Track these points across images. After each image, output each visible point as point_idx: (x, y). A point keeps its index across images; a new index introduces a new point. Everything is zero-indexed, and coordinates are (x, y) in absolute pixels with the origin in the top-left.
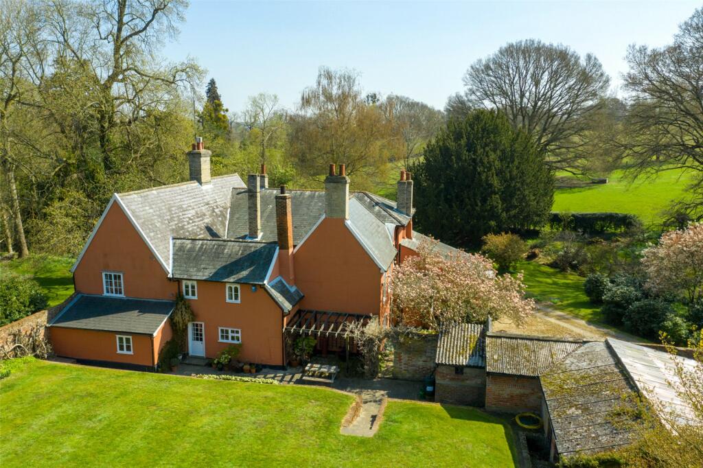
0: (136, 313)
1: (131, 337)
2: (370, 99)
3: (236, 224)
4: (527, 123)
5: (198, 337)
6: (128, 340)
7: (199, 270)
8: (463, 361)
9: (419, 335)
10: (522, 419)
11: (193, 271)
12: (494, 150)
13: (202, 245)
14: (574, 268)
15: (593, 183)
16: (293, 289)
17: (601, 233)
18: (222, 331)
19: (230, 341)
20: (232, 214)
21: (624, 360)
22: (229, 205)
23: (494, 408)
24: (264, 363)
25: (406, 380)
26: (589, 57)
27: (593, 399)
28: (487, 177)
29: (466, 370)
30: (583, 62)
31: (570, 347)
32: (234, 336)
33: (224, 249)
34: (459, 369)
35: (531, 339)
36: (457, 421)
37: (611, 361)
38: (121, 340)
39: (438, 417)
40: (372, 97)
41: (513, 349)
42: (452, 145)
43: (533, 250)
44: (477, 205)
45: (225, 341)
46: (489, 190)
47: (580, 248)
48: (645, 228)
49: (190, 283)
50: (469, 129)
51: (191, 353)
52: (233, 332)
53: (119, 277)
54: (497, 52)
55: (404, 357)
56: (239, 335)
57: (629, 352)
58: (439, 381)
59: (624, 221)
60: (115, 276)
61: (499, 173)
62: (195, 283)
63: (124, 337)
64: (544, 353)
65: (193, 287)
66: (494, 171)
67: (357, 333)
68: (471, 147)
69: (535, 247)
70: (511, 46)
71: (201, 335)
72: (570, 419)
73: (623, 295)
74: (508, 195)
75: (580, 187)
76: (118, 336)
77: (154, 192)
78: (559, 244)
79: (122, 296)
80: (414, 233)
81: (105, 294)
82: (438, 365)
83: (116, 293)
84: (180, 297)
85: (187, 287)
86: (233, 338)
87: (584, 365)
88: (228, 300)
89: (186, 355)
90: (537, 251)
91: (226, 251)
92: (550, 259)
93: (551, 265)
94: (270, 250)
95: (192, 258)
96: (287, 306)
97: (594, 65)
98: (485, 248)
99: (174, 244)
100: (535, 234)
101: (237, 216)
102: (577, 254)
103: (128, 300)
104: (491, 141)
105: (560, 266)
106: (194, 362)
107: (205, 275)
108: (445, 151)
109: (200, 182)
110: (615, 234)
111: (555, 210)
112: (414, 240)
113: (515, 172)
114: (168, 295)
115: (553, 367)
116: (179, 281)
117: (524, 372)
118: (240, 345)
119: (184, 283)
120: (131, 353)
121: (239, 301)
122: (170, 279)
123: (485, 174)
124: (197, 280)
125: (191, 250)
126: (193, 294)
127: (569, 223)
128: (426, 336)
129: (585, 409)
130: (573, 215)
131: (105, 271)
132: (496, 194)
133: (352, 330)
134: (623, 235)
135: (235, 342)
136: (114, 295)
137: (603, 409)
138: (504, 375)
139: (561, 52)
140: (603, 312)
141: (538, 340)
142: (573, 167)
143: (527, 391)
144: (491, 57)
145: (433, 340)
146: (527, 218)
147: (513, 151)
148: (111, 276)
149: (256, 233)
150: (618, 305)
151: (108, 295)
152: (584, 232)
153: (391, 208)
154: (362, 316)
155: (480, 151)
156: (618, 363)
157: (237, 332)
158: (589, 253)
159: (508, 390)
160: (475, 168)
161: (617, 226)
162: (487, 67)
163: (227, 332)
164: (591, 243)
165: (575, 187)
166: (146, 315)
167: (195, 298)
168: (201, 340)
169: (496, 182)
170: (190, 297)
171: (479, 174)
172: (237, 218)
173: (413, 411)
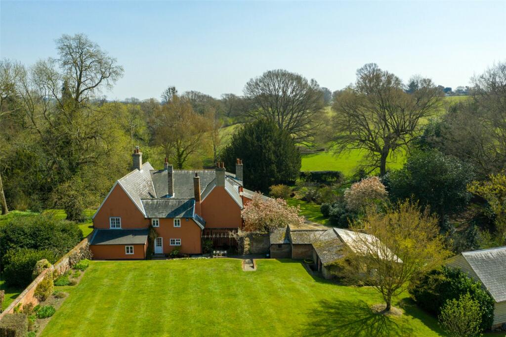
0: (131, 236)
1: (133, 246)
2: (171, 90)
3: (159, 189)
4: (280, 116)
5: (159, 245)
6: (131, 248)
7: (159, 213)
8: (282, 242)
9: (261, 234)
10: (306, 260)
11: (156, 214)
12: (271, 140)
13: (157, 201)
14: (314, 200)
15: (318, 150)
16: (202, 219)
17: (324, 181)
18: (172, 240)
19: (176, 245)
20: (155, 185)
21: (340, 234)
22: (151, 180)
23: (295, 258)
24: (192, 253)
25: (255, 254)
26: (312, 80)
27: (331, 248)
28: (269, 155)
29: (283, 246)
30: (309, 83)
31: (321, 233)
32: (178, 242)
33: (169, 203)
34: (280, 245)
35: (307, 231)
36: (283, 263)
37: (336, 235)
38: (128, 248)
39: (276, 263)
40: (172, 89)
41: (301, 235)
42: (247, 137)
43: (293, 192)
44: (264, 170)
45: (173, 245)
46: (270, 162)
47: (317, 190)
48: (345, 177)
49: (155, 220)
50: (257, 129)
51: (156, 252)
52: (177, 240)
53: (119, 220)
54: (262, 76)
55: (255, 244)
56: (180, 242)
57: (341, 232)
58: (272, 251)
59: (336, 175)
60: (116, 219)
61: (275, 152)
62: (158, 220)
63: (129, 247)
64: (312, 235)
65: (157, 221)
66: (271, 152)
67: (235, 236)
68: (259, 139)
69: (293, 190)
70: (269, 72)
71: (161, 243)
72: (325, 254)
73: (338, 212)
74: (279, 164)
75: (311, 154)
76: (126, 246)
77: (127, 177)
78: (305, 188)
79: (120, 228)
80: (244, 189)
81: (111, 228)
82: (272, 244)
83: (117, 227)
84: (150, 227)
85: (154, 221)
86: (177, 243)
87: (327, 238)
88: (174, 226)
89: (154, 253)
90: (295, 192)
91: (170, 204)
92: (302, 196)
93: (303, 199)
94: (191, 202)
95: (154, 208)
96: (203, 227)
97: (315, 85)
98: (271, 193)
99: (143, 202)
100: (292, 183)
101: (158, 185)
102: (316, 193)
103: (124, 230)
104: (269, 136)
105: (308, 199)
106: (158, 256)
107: (164, 215)
108: (244, 141)
109: (139, 170)
110: (331, 182)
111: (302, 170)
112: (244, 192)
113: (282, 152)
114: (144, 226)
115: (316, 240)
116: (150, 219)
117: (306, 243)
118: (181, 246)
119: (153, 220)
120: (133, 253)
121: (180, 226)
122: (146, 218)
123: (267, 154)
124: (159, 218)
125: (153, 204)
126: (157, 224)
127: (309, 177)
128: (264, 234)
129: (329, 251)
130: (311, 173)
131: (110, 217)
132: (273, 164)
133: (232, 235)
134: (336, 182)
135: (178, 245)
136: (116, 228)
137: (335, 250)
138: (299, 244)
139: (297, 76)
140: (329, 221)
141: (309, 231)
142: (306, 141)
143: (307, 250)
144: (259, 78)
145: (268, 235)
146: (289, 175)
147: (280, 141)
148: (114, 219)
149: (172, 194)
150: (336, 216)
151: (112, 228)
152: (317, 182)
153: (233, 178)
154: (233, 229)
155: (264, 141)
156: (338, 236)
157: (179, 240)
158: (321, 193)
159: (300, 250)
160: (261, 150)
161: (332, 178)
162: (257, 84)
163: (174, 240)
164: (321, 187)
165: (309, 154)
166: (137, 236)
167: (158, 226)
168: (161, 245)
169: (273, 157)
170: (156, 226)
171: (265, 153)
172: (159, 186)
173: (266, 262)
